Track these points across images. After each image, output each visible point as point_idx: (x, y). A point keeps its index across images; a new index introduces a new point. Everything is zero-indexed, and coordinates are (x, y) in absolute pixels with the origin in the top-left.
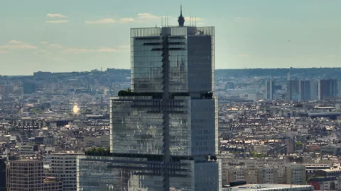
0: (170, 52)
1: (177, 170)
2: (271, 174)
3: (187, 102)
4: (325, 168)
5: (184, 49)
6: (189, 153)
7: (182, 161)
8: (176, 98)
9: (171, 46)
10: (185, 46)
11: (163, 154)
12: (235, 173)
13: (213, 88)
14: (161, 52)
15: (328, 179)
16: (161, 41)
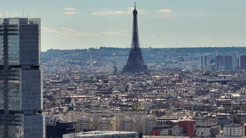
0: (9, 37)
1: (13, 121)
2: (129, 124)
3: (19, 72)
4: (173, 119)
5: (17, 34)
6: (21, 109)
7: (16, 114)
8: (13, 69)
9: (9, 32)
10: (18, 32)
11: (4, 109)
12: (101, 123)
13: (40, 62)
14: (3, 36)
15: (167, 128)
16: (3, 28)
